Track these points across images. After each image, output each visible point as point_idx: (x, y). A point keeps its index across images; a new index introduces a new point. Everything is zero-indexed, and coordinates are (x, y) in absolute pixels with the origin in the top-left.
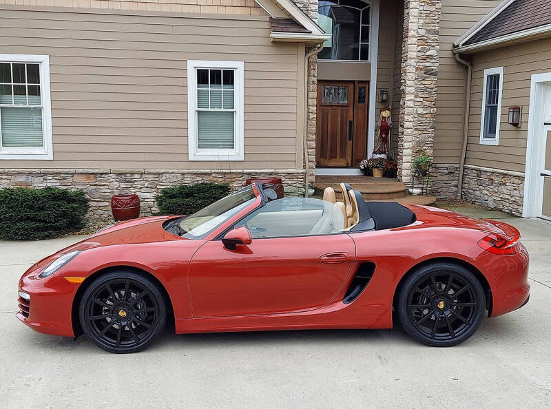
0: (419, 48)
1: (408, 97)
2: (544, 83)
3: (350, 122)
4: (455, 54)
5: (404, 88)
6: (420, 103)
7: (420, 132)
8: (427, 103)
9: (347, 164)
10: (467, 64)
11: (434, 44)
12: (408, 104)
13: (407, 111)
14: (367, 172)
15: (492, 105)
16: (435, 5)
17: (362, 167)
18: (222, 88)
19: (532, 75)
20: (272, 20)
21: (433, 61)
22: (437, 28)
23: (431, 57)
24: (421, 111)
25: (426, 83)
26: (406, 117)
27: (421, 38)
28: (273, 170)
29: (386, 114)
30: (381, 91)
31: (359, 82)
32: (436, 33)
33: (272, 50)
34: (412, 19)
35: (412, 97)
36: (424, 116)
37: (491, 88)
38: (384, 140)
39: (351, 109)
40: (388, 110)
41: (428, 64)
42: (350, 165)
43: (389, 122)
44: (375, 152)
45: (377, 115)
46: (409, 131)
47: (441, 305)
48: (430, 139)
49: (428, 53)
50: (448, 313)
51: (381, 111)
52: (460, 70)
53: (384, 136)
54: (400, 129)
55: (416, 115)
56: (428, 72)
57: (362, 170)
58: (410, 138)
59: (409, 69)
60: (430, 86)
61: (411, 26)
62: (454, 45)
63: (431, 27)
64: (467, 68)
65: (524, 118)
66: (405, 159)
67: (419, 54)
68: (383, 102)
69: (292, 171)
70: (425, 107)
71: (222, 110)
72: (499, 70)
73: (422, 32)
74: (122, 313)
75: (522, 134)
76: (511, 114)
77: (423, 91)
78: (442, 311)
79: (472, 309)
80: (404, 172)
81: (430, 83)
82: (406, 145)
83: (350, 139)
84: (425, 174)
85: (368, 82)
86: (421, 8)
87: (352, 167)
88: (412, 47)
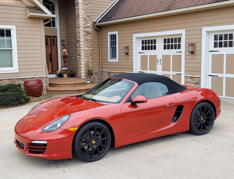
0: (84, 23)
1: (81, 43)
2: (138, 38)
3: (50, 54)
4: (94, 26)
5: (79, 39)
6: (86, 46)
7: (87, 58)
8: (88, 46)
9: (50, 73)
10: (99, 30)
11: (89, 21)
12: (82, 46)
13: (81, 49)
14: (60, 76)
15: (113, 46)
16: (88, 5)
17: (58, 73)
18: (6, 38)
19: (133, 35)
20: (27, 7)
21: (89, 28)
22: (90, 15)
23: (88, 26)
24: (86, 49)
25: (87, 37)
26: (81, 51)
27: (84, 19)
28: (33, 76)
29: (65, 50)
30: (62, 41)
31: (53, 36)
32: (89, 17)
33: (28, 21)
34: (80, 11)
35: (83, 43)
36: (88, 51)
37: (111, 39)
38: (65, 62)
39: (50, 48)
40: (66, 49)
41: (88, 30)
42: (51, 73)
43: (67, 54)
44: (62, 67)
45: (61, 51)
46: (83, 57)
47: (202, 119)
48: (91, 60)
49: (87, 25)
50: (204, 121)
51: (63, 49)
52: (96, 32)
53: (65, 60)
54: (78, 57)
55: (85, 51)
56: (88, 33)
57: (58, 75)
58: (83, 60)
59: (81, 32)
60: (89, 39)
61: (80, 13)
62: (93, 22)
63: (87, 14)
64: (98, 32)
65: (130, 51)
66: (82, 69)
67: (84, 25)
68: (63, 45)
69: (42, 76)
70: (88, 47)
71: (6, 48)
72: (116, 33)
73: (85, 16)
74: (94, 142)
75: (130, 57)
76: (125, 50)
77: (86, 40)
78: (202, 121)
79: (211, 119)
80: (82, 74)
81: (89, 37)
82: (82, 63)
83: (50, 62)
84: (92, 74)
85: (56, 37)
86: (83, 6)
87: (52, 73)
88: (81, 22)
